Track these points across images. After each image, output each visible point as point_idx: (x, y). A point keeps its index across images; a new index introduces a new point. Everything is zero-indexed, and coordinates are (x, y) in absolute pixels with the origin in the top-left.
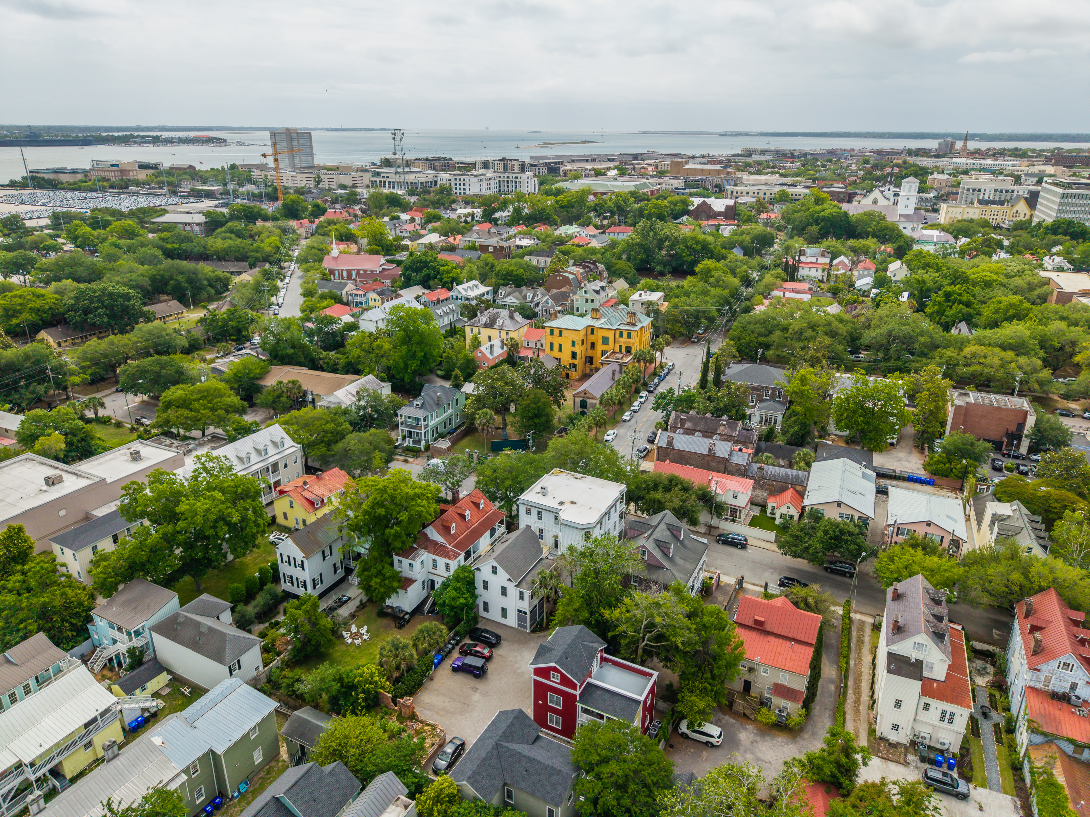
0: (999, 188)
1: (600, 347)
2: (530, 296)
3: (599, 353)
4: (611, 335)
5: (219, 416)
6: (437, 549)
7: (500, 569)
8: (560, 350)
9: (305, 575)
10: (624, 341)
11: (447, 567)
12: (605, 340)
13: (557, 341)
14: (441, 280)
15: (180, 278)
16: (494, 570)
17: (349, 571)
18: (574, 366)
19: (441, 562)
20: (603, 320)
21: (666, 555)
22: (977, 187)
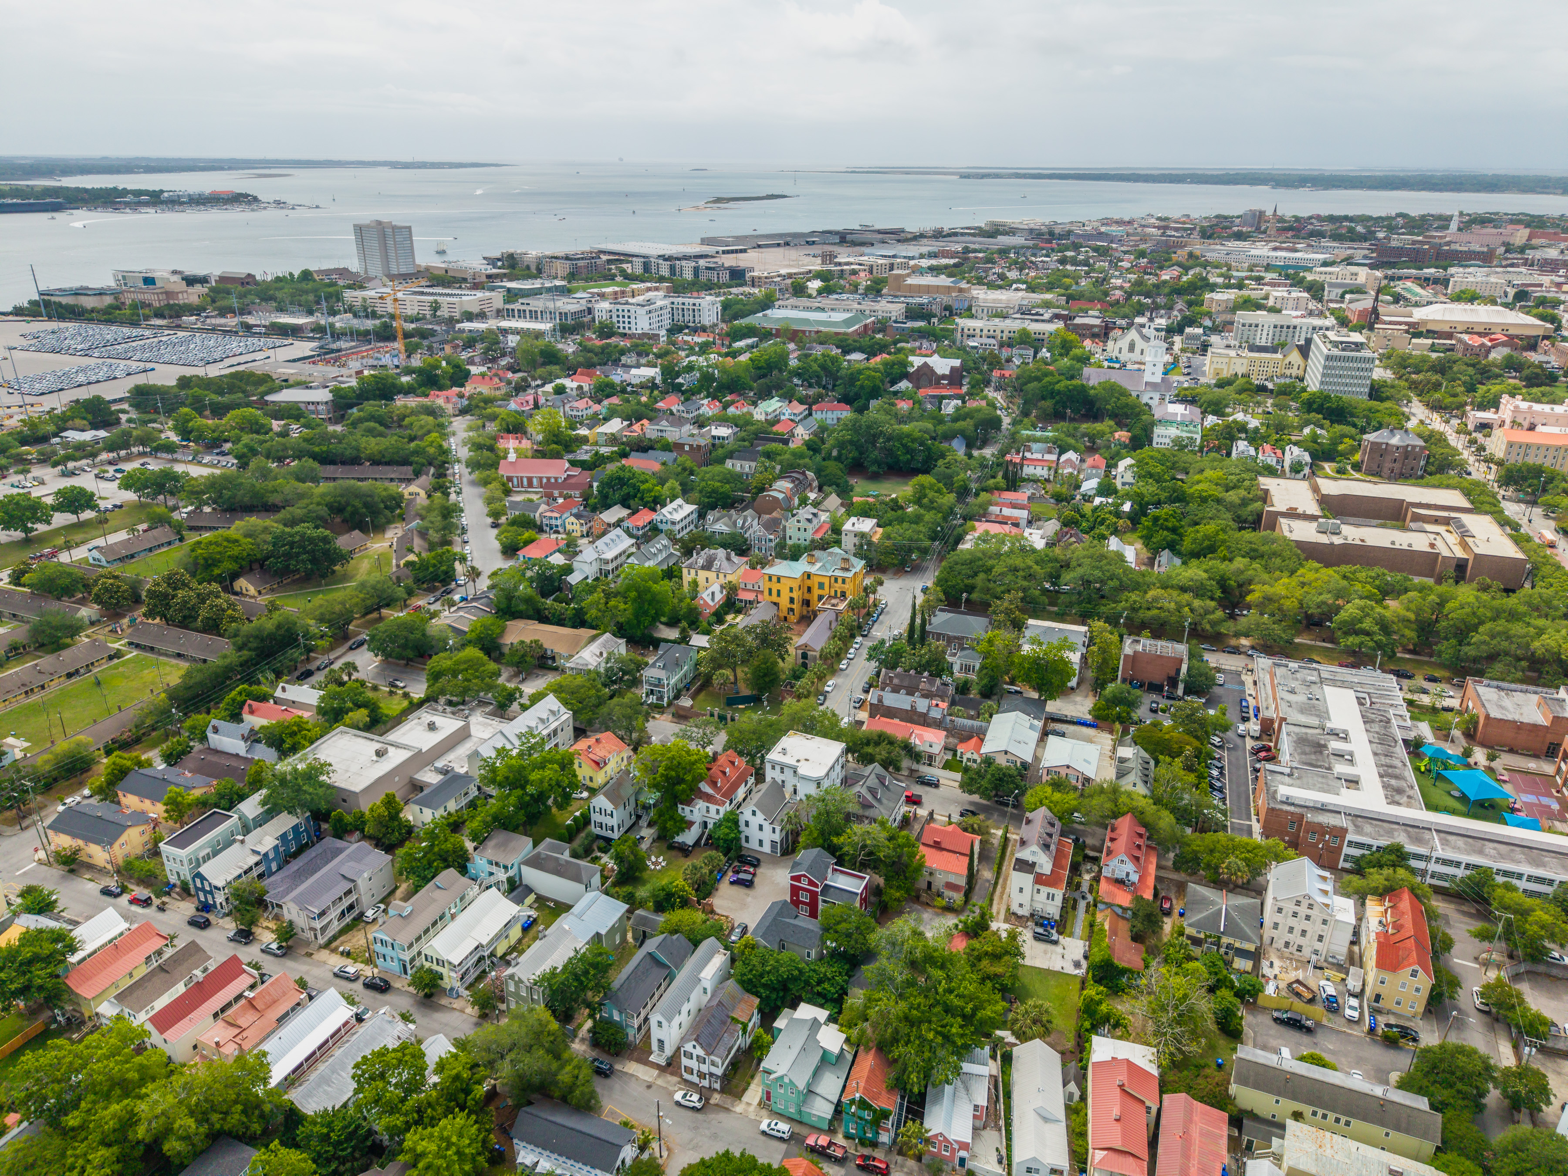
0: (1279, 323)
1: (816, 592)
2: (740, 522)
3: (816, 598)
4: (826, 582)
5: (487, 685)
6: (708, 798)
7: (758, 812)
8: (779, 595)
9: (614, 822)
10: (839, 586)
11: (718, 812)
12: (821, 586)
13: (775, 587)
14: (642, 499)
15: (357, 503)
16: (754, 813)
17: (639, 817)
18: (792, 610)
19: (713, 808)
20: (818, 565)
21: (875, 797)
22: (1254, 322)
